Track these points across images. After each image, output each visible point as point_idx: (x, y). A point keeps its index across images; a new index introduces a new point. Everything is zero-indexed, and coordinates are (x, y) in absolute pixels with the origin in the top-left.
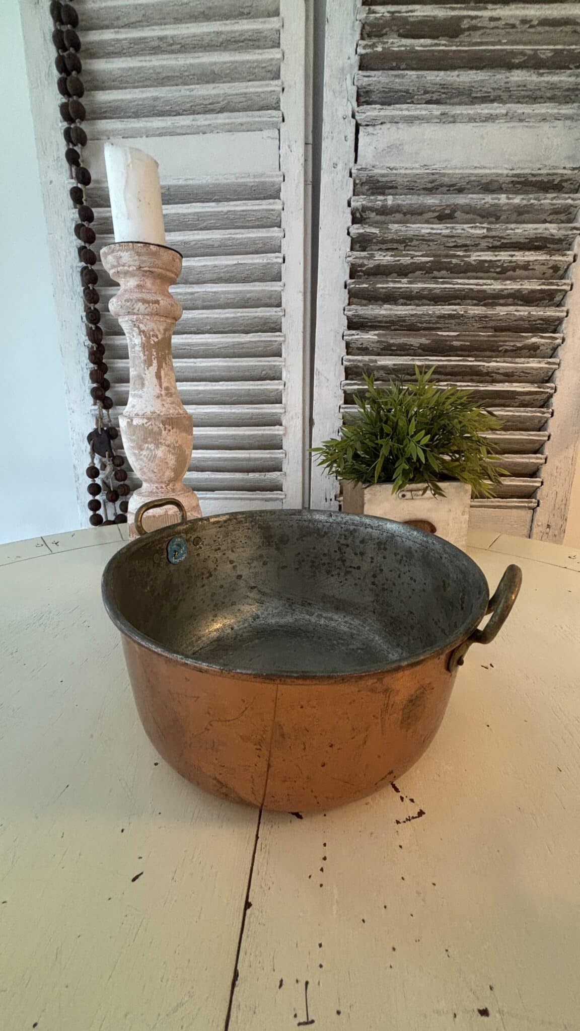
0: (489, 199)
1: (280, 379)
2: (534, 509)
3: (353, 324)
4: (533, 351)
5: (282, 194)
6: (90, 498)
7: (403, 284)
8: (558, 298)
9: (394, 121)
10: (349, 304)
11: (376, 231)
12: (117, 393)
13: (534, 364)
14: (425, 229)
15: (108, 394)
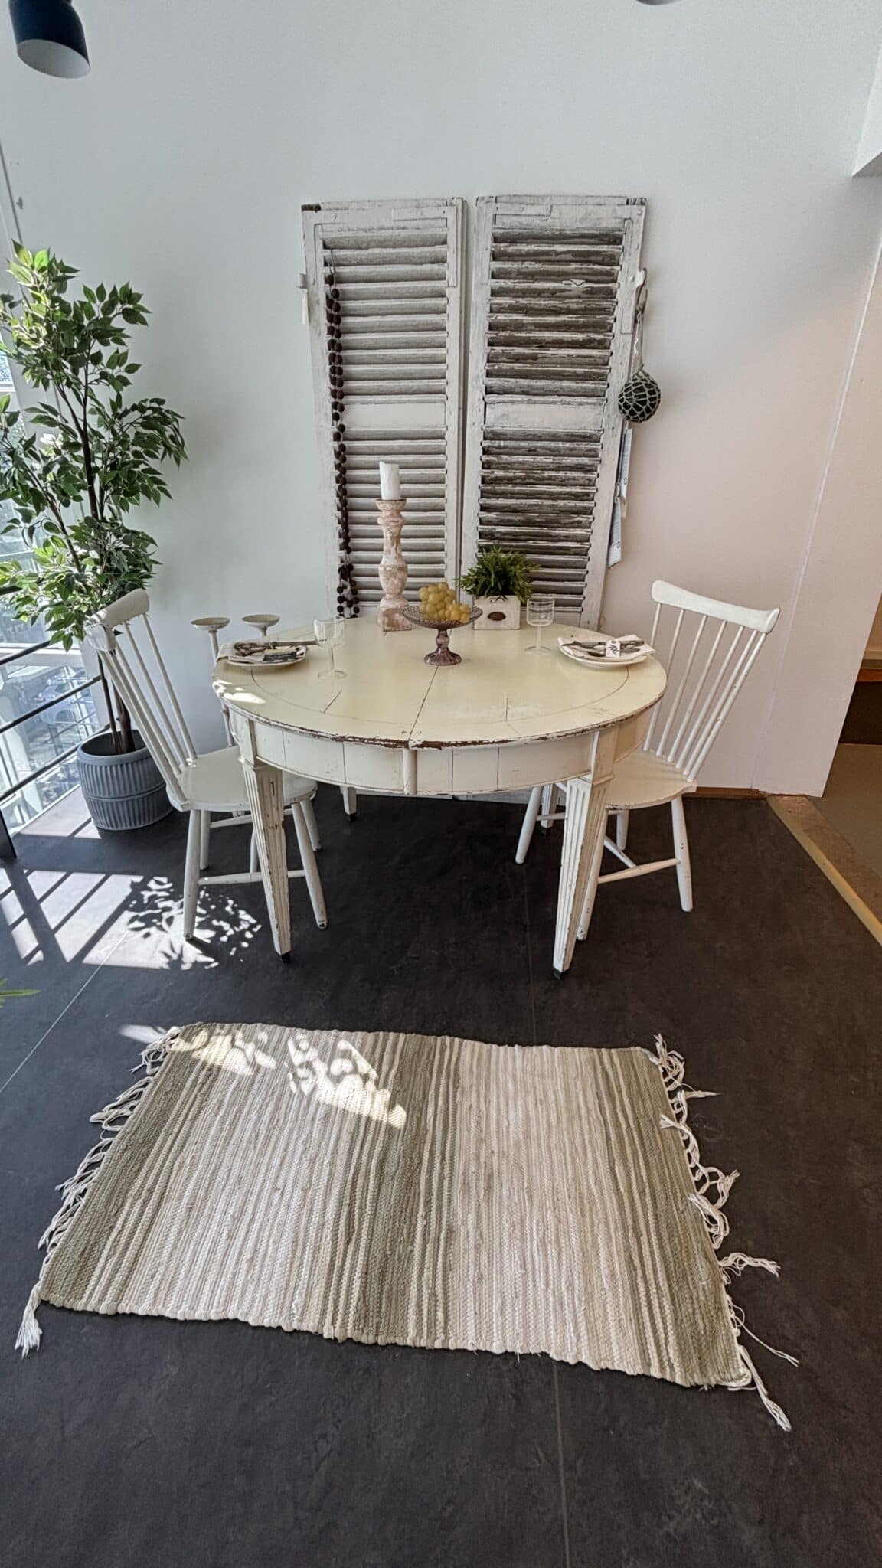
0: (553, 444)
1: (443, 537)
2: (580, 613)
3: (483, 508)
4: (579, 525)
5: (446, 437)
6: (338, 604)
7: (509, 488)
8: (591, 495)
9: (504, 402)
10: (481, 497)
11: (495, 459)
12: (353, 544)
13: (579, 532)
14: (521, 459)
15: (350, 545)
